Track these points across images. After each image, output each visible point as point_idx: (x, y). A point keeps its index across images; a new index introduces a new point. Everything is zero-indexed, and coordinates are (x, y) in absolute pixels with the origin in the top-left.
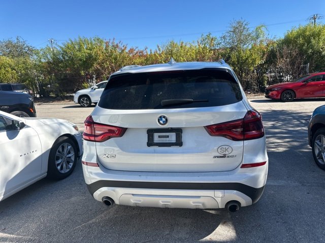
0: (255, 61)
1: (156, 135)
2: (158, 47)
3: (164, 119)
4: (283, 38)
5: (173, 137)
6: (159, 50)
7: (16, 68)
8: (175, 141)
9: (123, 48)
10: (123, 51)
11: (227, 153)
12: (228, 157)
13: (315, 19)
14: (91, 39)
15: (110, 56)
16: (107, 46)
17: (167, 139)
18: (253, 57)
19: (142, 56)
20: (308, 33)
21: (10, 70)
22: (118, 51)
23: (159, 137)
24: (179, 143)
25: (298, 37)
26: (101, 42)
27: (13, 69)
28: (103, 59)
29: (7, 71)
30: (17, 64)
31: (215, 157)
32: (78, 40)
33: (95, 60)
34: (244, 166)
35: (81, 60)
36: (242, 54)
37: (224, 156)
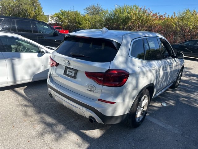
2: (174, 13)
5: (73, 73)
6: (175, 16)
7: (91, 21)
8: (73, 76)
9: (149, 13)
10: (149, 15)
11: (93, 89)
12: (93, 92)
14: (131, 6)
15: (140, 18)
16: (140, 11)
17: (71, 73)
19: (161, 19)
21: (88, 22)
22: (146, 14)
23: (69, 71)
26: (137, 8)
27: (89, 21)
28: (135, 20)
29: (86, 22)
30: (92, 19)
31: (87, 90)
32: (123, 6)
33: (130, 19)
34: (100, 100)
35: (122, 19)
37: (91, 91)
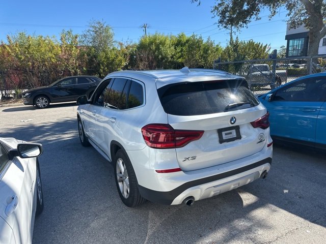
0: (121, 62)
1: (224, 133)
3: (234, 120)
4: (138, 43)
5: (234, 133)
8: (236, 136)
11: (262, 138)
13: (145, 27)
17: (231, 135)
18: (119, 59)
20: (157, 41)
23: (226, 134)
24: (239, 137)
25: (151, 43)
36: (109, 55)
